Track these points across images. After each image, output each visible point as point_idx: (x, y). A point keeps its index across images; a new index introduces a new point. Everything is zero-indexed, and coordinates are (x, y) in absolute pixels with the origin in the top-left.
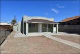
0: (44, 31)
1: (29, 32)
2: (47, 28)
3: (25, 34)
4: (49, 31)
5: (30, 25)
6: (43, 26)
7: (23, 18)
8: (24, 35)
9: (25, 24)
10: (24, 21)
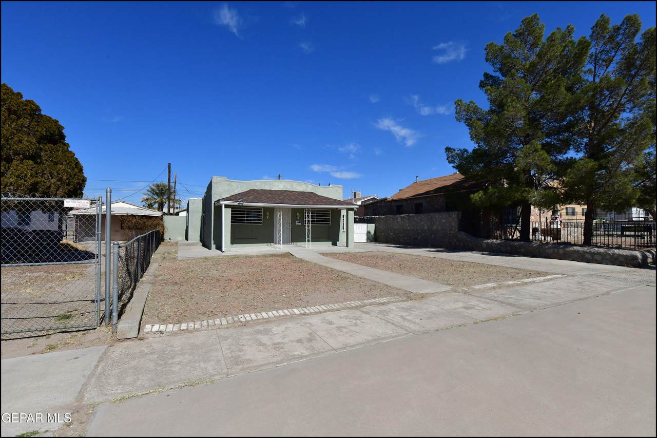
0: (297, 236)
1: (235, 240)
2: (308, 228)
3: (219, 247)
4: (315, 239)
5: (239, 214)
6: (294, 219)
7: (210, 188)
8: (214, 252)
9: (219, 209)
10: (214, 200)
